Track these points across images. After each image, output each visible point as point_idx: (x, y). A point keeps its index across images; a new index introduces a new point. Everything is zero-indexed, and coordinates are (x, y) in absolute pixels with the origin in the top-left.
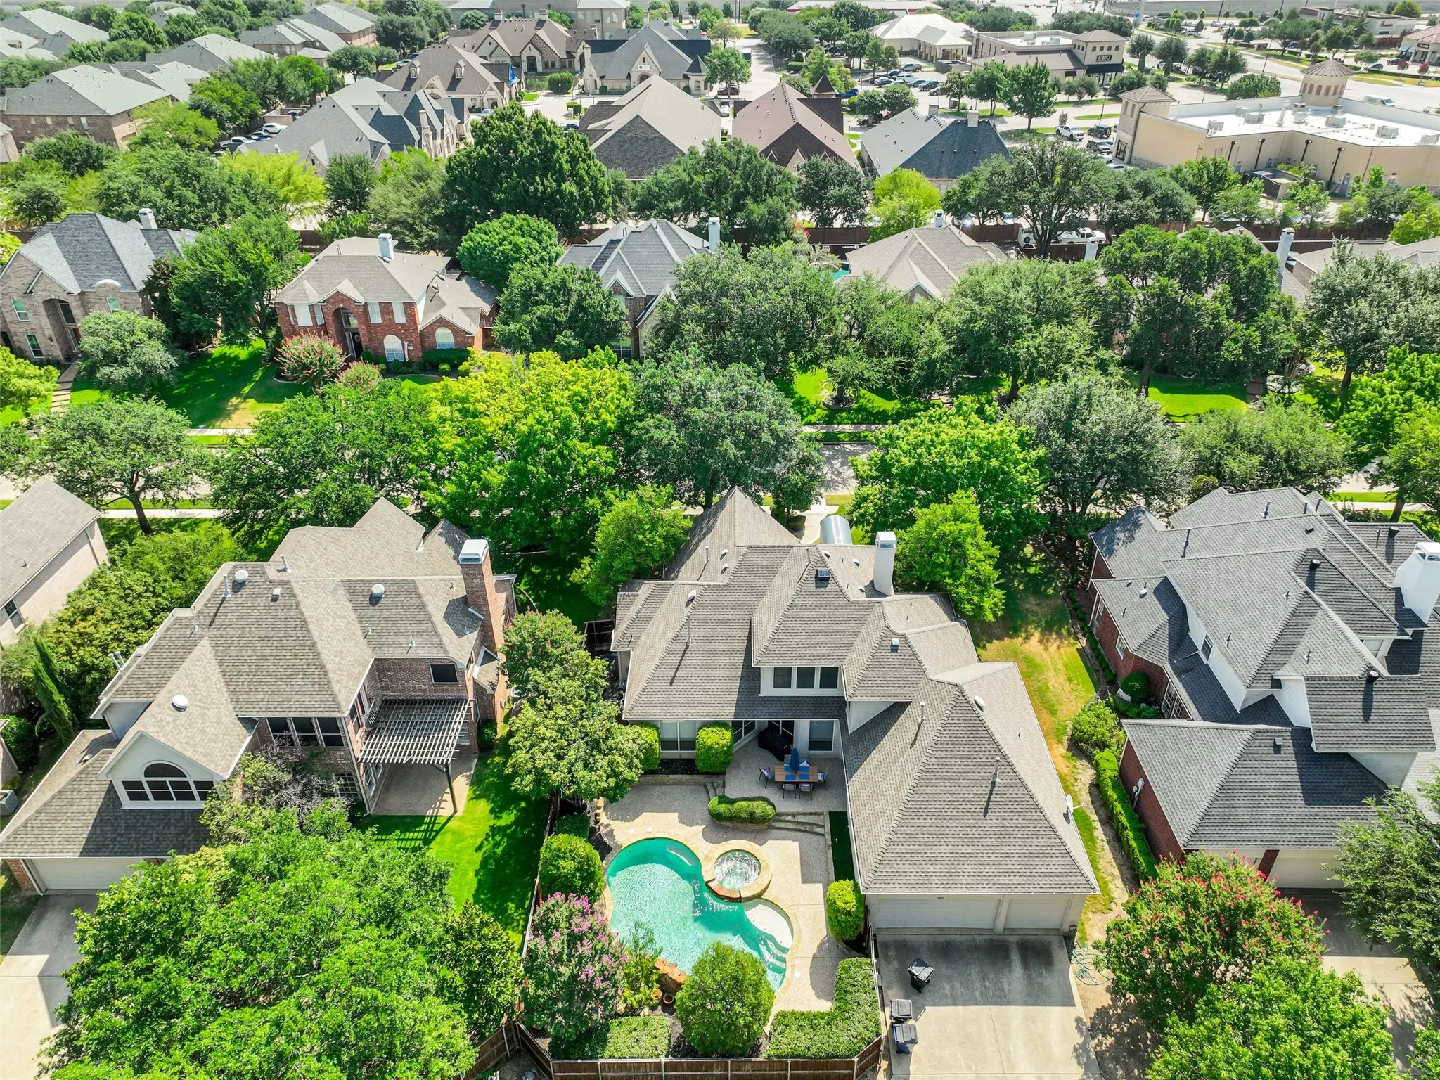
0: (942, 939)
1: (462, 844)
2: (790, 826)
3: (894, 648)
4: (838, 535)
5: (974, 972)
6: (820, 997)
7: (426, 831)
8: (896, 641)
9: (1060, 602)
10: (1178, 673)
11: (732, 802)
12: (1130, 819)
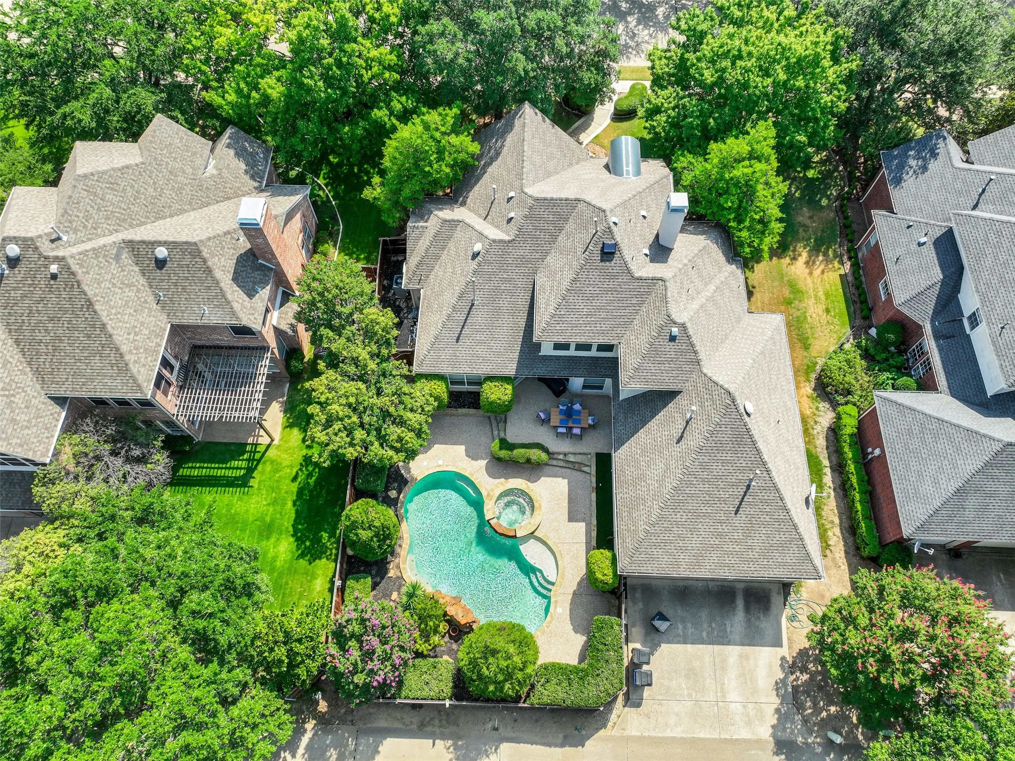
0: (681, 584)
1: (281, 473)
2: (562, 464)
3: (673, 339)
4: (627, 166)
5: (704, 614)
6: (576, 632)
7: (248, 460)
8: (675, 331)
9: (832, 215)
10: (937, 336)
11: (511, 447)
12: (860, 481)
